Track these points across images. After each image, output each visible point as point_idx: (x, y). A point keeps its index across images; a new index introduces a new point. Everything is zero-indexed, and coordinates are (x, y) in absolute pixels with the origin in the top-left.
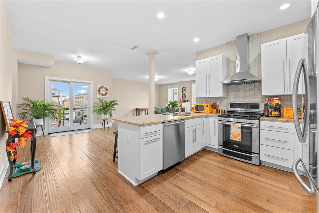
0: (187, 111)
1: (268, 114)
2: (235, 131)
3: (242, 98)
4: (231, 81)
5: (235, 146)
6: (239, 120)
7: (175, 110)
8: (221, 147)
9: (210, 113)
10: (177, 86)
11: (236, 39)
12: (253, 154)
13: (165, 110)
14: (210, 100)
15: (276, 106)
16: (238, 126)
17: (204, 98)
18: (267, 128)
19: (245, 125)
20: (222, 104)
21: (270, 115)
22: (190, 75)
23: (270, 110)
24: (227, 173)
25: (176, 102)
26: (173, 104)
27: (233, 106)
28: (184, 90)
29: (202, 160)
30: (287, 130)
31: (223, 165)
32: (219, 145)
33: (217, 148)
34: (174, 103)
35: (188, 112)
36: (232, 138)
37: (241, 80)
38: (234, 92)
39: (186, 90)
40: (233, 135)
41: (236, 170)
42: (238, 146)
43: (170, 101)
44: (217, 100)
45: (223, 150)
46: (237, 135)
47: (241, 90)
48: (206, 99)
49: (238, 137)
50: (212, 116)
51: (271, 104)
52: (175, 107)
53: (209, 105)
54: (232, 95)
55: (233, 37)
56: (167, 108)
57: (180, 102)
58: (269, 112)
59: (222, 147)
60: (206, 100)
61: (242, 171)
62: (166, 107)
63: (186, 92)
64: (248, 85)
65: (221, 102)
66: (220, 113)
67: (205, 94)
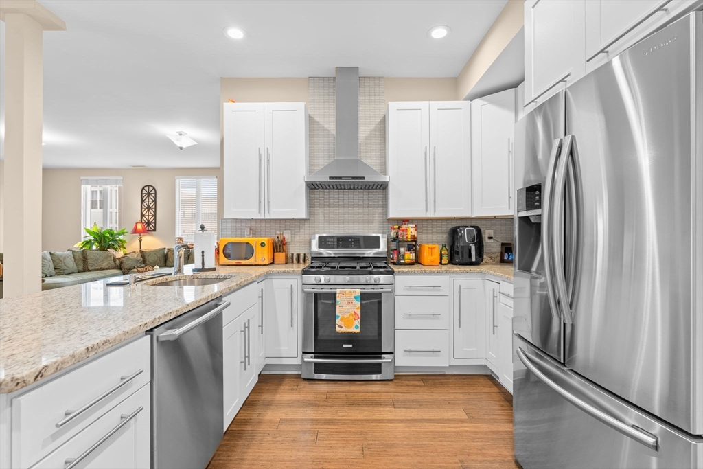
0: (203, 264)
1: (399, 260)
2: (347, 307)
3: (344, 223)
4: (330, 178)
5: (344, 346)
6: (356, 279)
7: (115, 259)
8: (309, 358)
9: (269, 264)
10: (122, 178)
11: (333, 74)
12: (383, 356)
13: (71, 264)
14: (263, 228)
15: (411, 241)
16: (354, 295)
17: (246, 220)
18: (408, 290)
19: (369, 290)
20: (297, 238)
21: (402, 261)
22: (181, 148)
23: (402, 250)
24: (353, 430)
25: (120, 234)
26: (105, 241)
27: (325, 242)
28: (148, 193)
29: (272, 415)
30: (439, 291)
31: (328, 409)
32: (304, 353)
33: (297, 361)
34: (112, 235)
35: (206, 267)
36: (341, 327)
37: (353, 178)
38: (327, 208)
39: (155, 194)
40: (341, 320)
41: (366, 413)
42: (351, 346)
43: (88, 227)
44: (283, 226)
45: (316, 364)
46: (351, 317)
47: (341, 203)
48: (253, 223)
49: (353, 323)
50: (284, 272)
51: (405, 237)
52: (116, 249)
53: (269, 240)
54: (321, 215)
55: (327, 67)
56: (79, 256)
57: (135, 231)
58: (402, 253)
59: (313, 355)
60: (254, 225)
61: (376, 409)
62: (74, 252)
63: (155, 201)
64: (356, 192)
65: (294, 233)
66: (292, 262)
67: (256, 210)
